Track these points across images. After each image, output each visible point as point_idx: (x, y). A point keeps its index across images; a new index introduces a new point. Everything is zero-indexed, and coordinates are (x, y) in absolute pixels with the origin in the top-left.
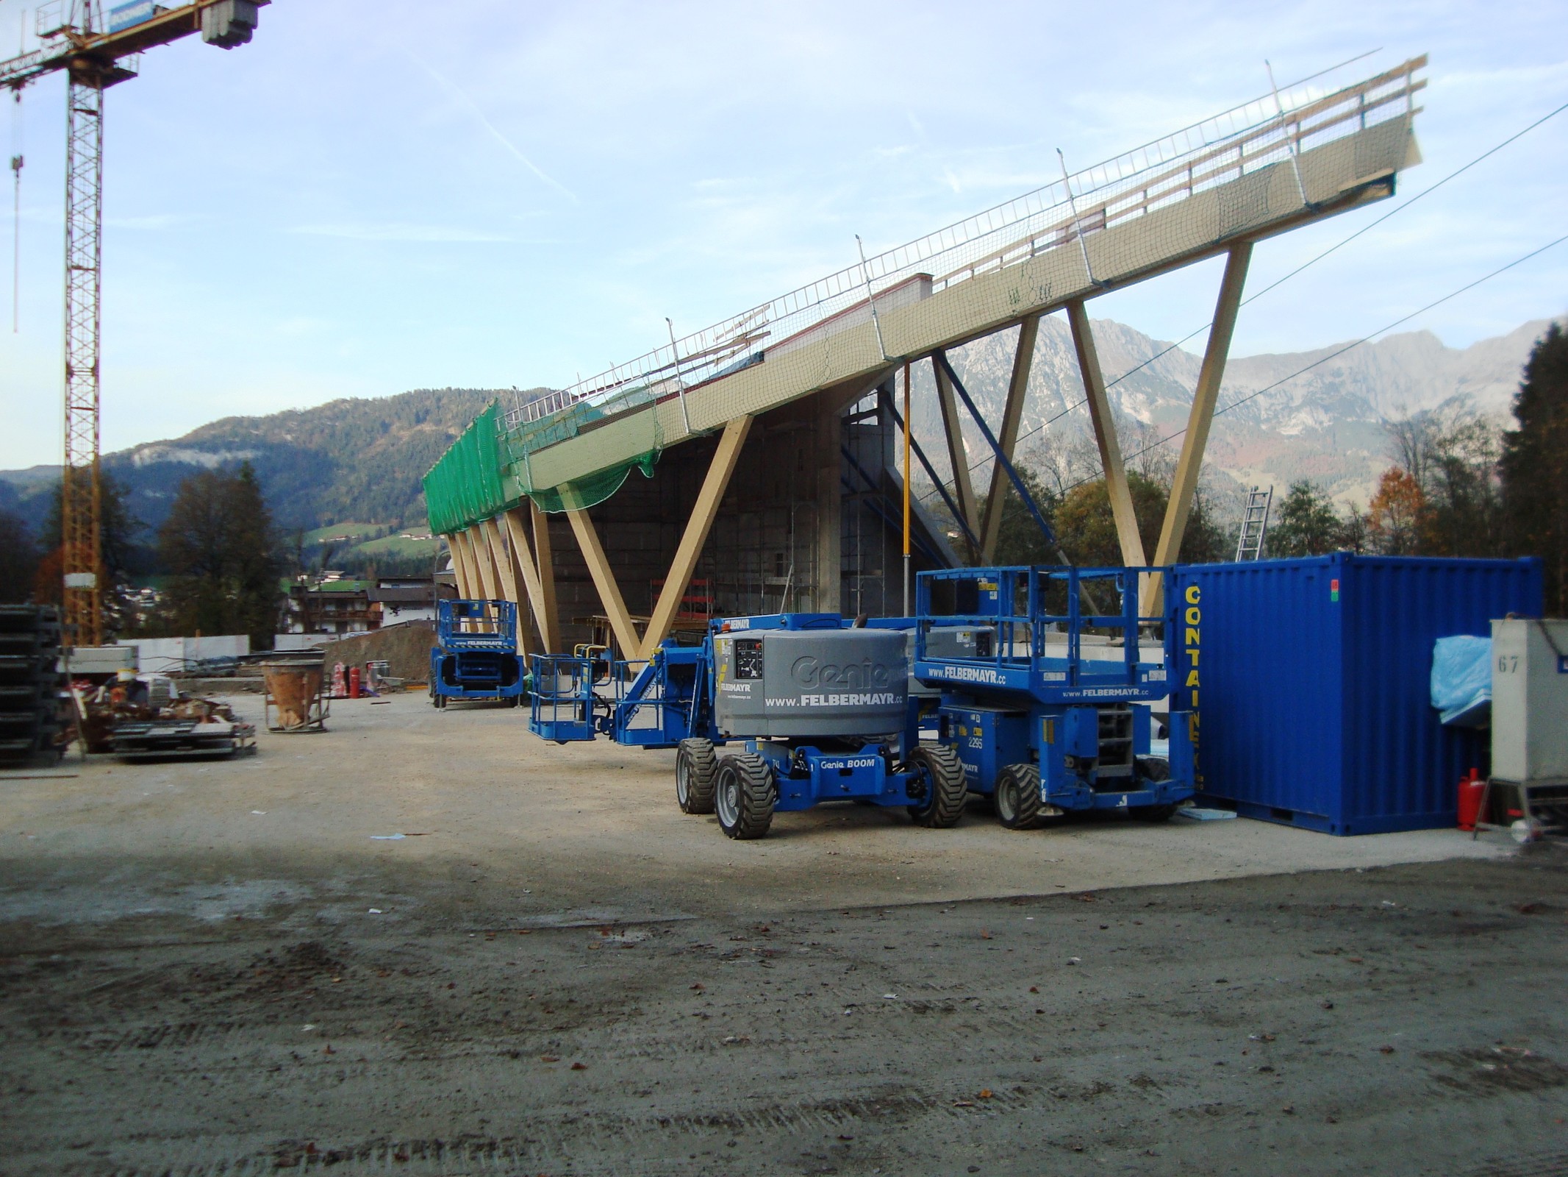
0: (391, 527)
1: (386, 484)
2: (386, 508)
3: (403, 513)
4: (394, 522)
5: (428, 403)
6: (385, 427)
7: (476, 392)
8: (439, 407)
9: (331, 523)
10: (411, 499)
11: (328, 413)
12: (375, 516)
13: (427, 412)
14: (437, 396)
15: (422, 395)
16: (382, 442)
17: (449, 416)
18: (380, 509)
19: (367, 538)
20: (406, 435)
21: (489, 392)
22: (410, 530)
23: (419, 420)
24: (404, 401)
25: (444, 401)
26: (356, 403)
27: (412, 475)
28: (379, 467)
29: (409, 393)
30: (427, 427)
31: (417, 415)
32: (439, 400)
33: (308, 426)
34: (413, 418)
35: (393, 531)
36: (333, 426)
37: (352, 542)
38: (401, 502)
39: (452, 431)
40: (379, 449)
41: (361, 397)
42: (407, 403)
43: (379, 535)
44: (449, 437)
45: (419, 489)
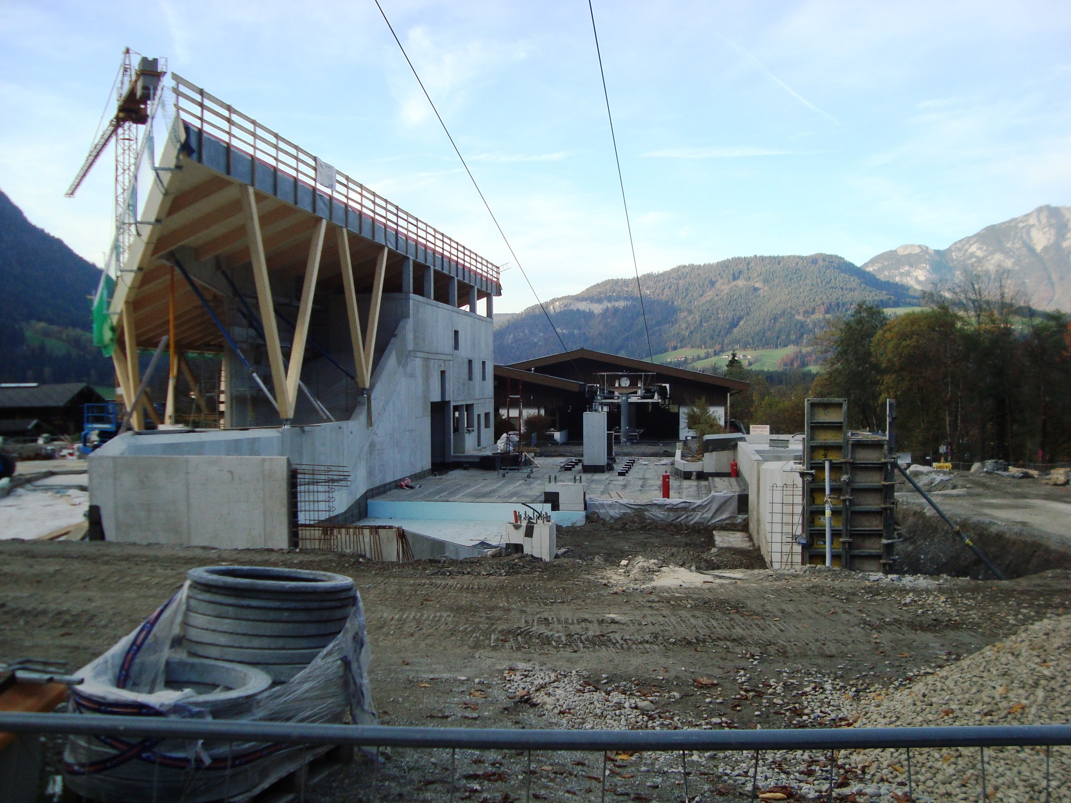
0: (715, 351)
1: (712, 321)
2: (712, 338)
3: (724, 340)
4: (718, 347)
5: (741, 266)
6: (712, 283)
7: (774, 258)
8: (748, 269)
9: (675, 348)
10: (729, 331)
11: (675, 275)
12: (705, 343)
13: (740, 272)
14: (747, 261)
15: (737, 261)
16: (710, 294)
17: (756, 275)
18: (708, 338)
19: (699, 358)
20: (726, 288)
21: (783, 257)
22: (728, 353)
23: (735, 278)
24: (725, 265)
25: (752, 264)
26: (692, 267)
27: (730, 315)
28: (708, 310)
29: (728, 260)
30: (741, 283)
31: (734, 275)
32: (749, 264)
33: (661, 284)
34: (731, 277)
35: (716, 354)
36: (677, 284)
37: (689, 361)
38: (722, 333)
39: (757, 285)
40: (708, 299)
41: (696, 263)
42: (727, 267)
43: (707, 356)
44: (756, 289)
45: (734, 324)
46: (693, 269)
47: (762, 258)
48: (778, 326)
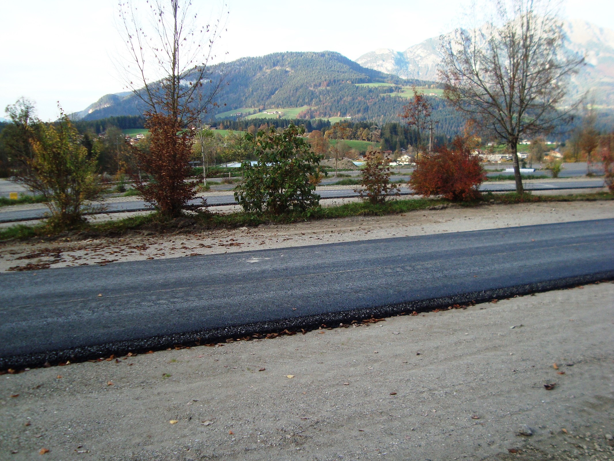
0: (259, 109)
1: (259, 91)
2: (258, 101)
3: (265, 103)
4: (261, 107)
5: (278, 58)
6: (261, 68)
7: (299, 53)
8: (283, 60)
9: (236, 108)
10: (269, 97)
11: (238, 63)
12: (254, 104)
13: (278, 62)
14: (282, 55)
15: (276, 55)
16: (259, 75)
17: (287, 63)
18: (256, 102)
19: (250, 114)
20: (268, 71)
21: (304, 53)
22: (267, 111)
23: (275, 65)
24: (268, 58)
25: (285, 57)
26: (249, 59)
27: (271, 87)
28: (257, 84)
29: (271, 55)
30: (278, 68)
31: (274, 63)
32: (283, 56)
33: (229, 69)
34: (272, 64)
35: (260, 111)
36: (240, 69)
37: (243, 115)
38: (265, 99)
39: (288, 69)
40: (258, 77)
41: (252, 56)
42: (270, 58)
43: (254, 113)
44: (287, 72)
45: (272, 93)
46: (250, 60)
47: (292, 53)
48: (298, 93)
